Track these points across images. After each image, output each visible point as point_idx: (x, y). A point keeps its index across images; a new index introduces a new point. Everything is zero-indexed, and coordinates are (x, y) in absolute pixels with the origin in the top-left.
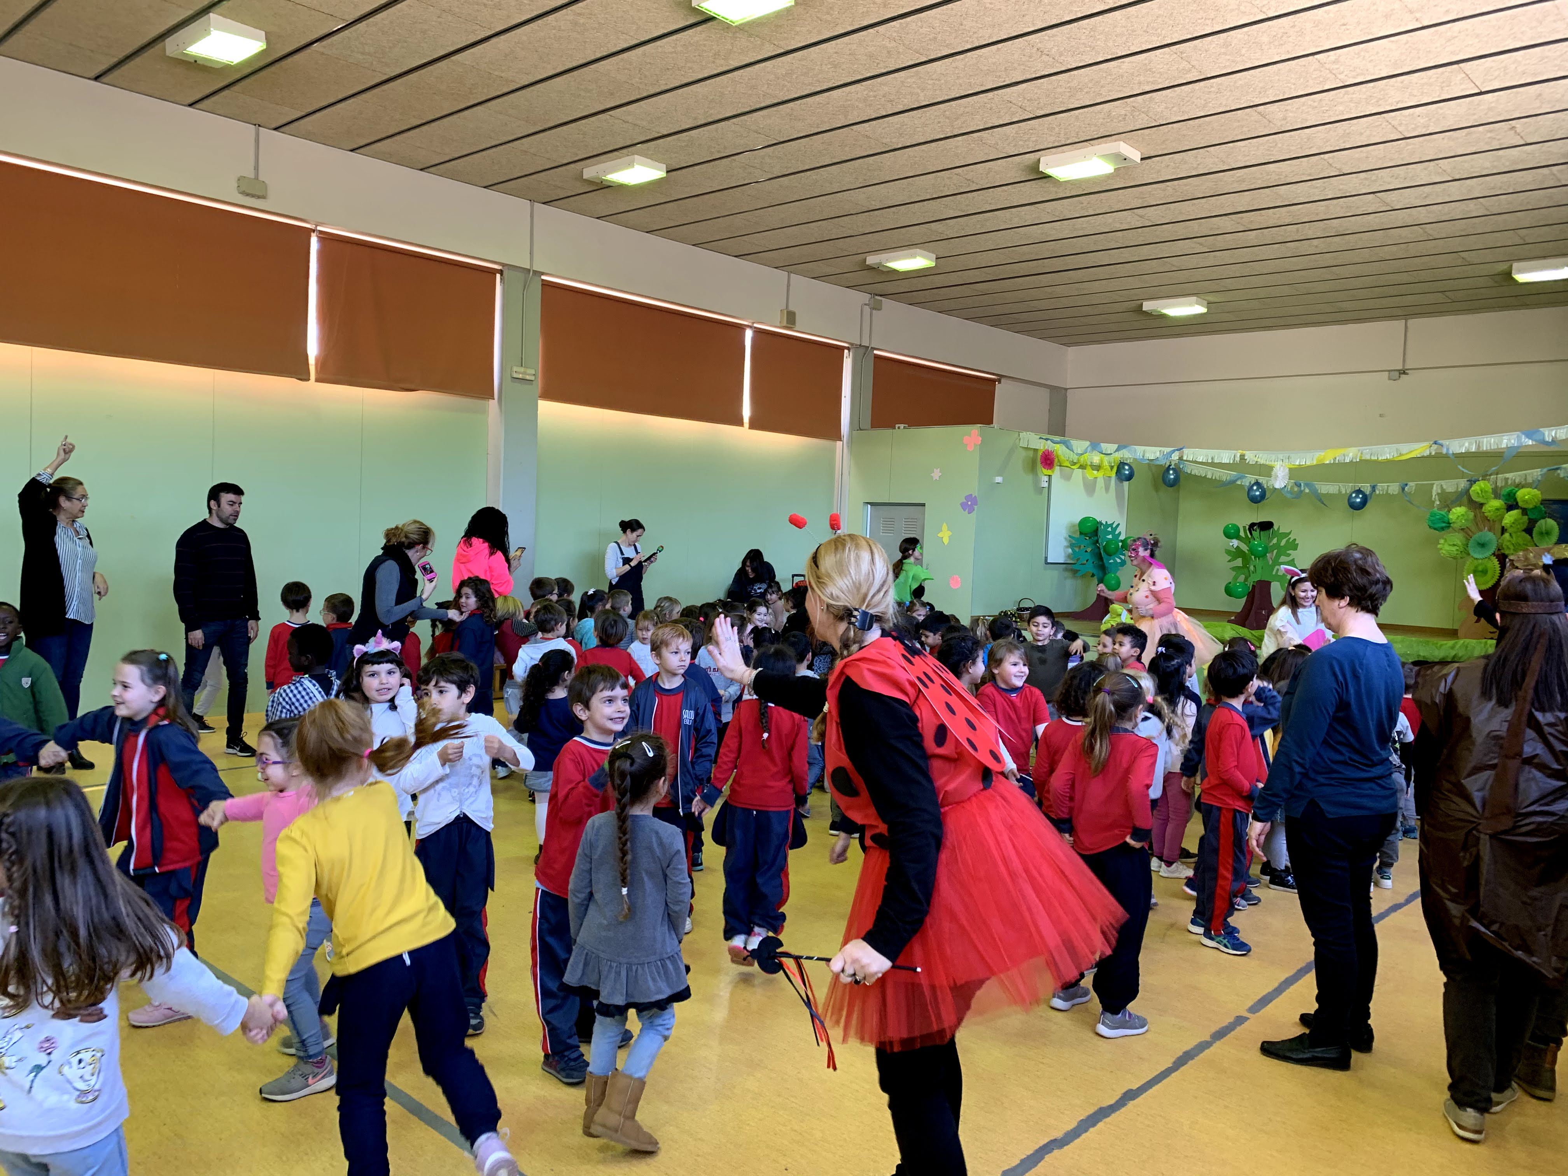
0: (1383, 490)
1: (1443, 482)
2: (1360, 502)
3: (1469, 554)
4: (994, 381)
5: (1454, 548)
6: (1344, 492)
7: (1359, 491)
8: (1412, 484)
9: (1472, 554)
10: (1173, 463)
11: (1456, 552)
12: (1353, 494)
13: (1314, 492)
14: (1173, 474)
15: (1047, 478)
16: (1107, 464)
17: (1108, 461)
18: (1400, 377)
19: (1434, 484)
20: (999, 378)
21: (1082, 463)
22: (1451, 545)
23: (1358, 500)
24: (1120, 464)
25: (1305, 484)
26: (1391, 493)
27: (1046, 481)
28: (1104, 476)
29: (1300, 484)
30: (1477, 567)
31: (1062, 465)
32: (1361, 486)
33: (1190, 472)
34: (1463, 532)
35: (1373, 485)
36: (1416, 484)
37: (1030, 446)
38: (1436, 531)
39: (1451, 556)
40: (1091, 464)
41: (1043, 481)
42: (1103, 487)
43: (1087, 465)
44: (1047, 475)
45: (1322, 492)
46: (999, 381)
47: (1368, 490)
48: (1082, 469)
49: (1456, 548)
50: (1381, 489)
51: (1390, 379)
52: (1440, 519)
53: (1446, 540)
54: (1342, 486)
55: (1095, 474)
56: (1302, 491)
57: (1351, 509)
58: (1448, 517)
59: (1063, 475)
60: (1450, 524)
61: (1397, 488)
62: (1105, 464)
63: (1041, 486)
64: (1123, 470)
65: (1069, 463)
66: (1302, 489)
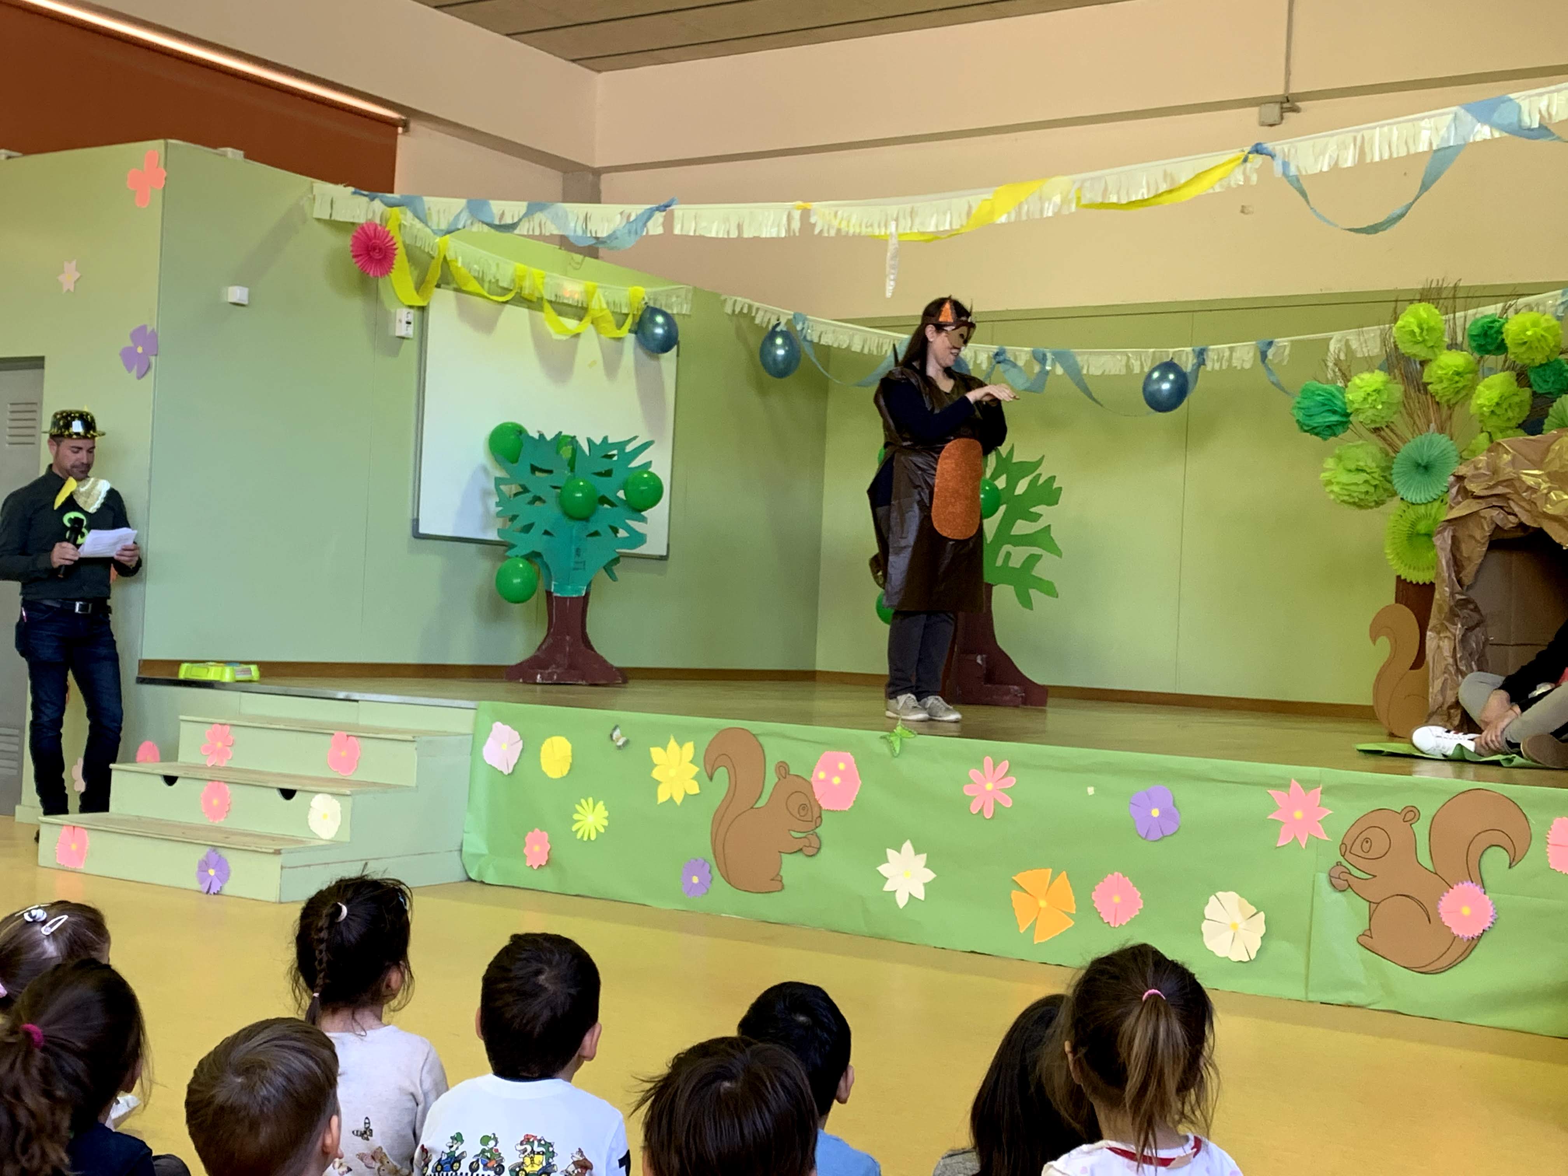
0: (1220, 360)
1: (1351, 335)
2: (1171, 392)
3: (1394, 494)
4: (392, 124)
5: (1361, 477)
6: (1137, 370)
7: (1169, 366)
8: (1283, 342)
9: (1402, 493)
10: (783, 321)
11: (1363, 488)
12: (1156, 375)
13: (1074, 372)
14: (783, 346)
15: (412, 315)
16: (604, 306)
17: (611, 300)
18: (1282, 118)
19: (1331, 338)
20: (403, 118)
21: (526, 292)
22: (1350, 471)
23: (1166, 386)
24: (645, 311)
25: (1054, 354)
26: (1239, 368)
27: (409, 323)
28: (598, 333)
29: (1044, 355)
30: (1413, 525)
31: (464, 288)
32: (1174, 353)
33: (816, 340)
34: (1379, 436)
35: (1197, 349)
36: (1292, 341)
37: (337, 217)
38: (1317, 434)
39: (1351, 500)
40: (553, 299)
41: (400, 321)
42: (595, 362)
43: (541, 299)
44: (411, 307)
45: (1090, 373)
46: (405, 125)
47: (1187, 362)
48: (529, 308)
49: (1364, 476)
50: (1216, 358)
51: (1262, 124)
52: (1324, 405)
53: (1340, 458)
54: (1130, 355)
55: (571, 324)
56: (1048, 372)
57: (1152, 410)
58: (1344, 397)
59: (465, 313)
60: (1348, 415)
61: (1251, 354)
62: (598, 304)
63: (398, 334)
64: (651, 325)
65: (483, 287)
66: (1048, 368)
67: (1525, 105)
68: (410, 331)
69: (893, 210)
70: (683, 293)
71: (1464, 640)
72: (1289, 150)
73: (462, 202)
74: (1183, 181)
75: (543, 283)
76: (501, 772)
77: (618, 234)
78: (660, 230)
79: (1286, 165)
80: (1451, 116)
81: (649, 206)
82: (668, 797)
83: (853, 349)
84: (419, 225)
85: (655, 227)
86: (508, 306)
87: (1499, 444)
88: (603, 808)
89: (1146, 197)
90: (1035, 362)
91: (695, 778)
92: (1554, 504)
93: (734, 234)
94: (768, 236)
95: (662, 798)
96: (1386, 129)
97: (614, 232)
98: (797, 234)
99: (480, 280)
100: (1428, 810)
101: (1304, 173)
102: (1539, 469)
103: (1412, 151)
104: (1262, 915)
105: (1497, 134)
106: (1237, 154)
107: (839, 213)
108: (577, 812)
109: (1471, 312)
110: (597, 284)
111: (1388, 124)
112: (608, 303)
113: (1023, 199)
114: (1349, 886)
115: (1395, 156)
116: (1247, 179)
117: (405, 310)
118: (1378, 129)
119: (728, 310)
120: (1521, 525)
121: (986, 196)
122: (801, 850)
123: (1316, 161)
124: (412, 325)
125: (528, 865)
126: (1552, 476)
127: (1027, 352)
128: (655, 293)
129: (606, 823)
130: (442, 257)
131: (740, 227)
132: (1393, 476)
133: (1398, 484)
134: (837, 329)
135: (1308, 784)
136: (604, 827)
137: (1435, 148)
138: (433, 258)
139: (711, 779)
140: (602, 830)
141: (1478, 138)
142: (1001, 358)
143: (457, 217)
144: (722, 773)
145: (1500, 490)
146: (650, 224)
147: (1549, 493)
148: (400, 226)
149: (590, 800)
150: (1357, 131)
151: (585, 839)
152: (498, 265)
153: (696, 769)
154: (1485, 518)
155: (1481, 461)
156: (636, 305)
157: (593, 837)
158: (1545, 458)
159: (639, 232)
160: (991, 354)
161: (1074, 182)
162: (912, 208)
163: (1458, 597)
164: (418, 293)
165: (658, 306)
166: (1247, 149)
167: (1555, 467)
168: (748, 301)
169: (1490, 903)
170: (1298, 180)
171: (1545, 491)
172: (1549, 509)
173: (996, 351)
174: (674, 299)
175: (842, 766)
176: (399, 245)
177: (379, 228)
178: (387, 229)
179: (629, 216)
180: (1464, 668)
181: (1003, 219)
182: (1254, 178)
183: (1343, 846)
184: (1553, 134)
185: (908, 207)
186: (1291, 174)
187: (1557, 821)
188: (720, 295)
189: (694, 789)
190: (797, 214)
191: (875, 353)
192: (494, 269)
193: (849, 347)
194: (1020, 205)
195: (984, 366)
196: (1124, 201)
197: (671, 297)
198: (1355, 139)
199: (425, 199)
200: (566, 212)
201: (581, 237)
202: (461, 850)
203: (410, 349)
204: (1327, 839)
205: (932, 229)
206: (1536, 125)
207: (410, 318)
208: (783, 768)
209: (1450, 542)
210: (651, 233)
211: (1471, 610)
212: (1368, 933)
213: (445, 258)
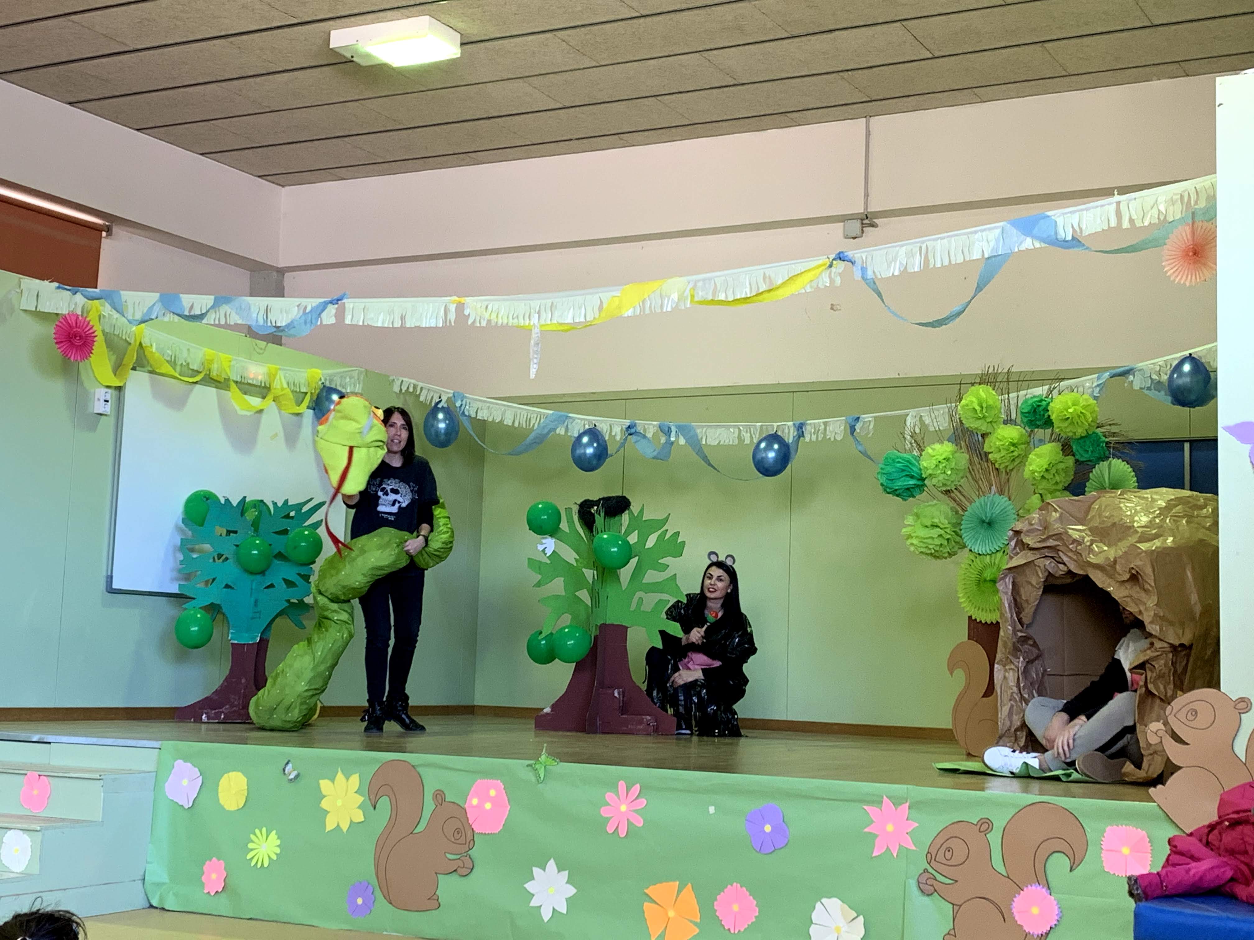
0: (817, 432)
1: (924, 411)
2: (776, 460)
3: (964, 546)
4: (97, 229)
5: (936, 532)
6: (747, 441)
7: (774, 438)
8: (867, 417)
9: (969, 544)
10: (444, 398)
11: (938, 542)
12: (763, 445)
13: (695, 443)
14: (444, 420)
15: (110, 395)
16: (285, 386)
17: (291, 381)
18: (863, 232)
19: (908, 415)
20: (107, 224)
21: (214, 374)
22: (926, 527)
23: (771, 455)
24: (322, 390)
25: (677, 427)
26: (832, 439)
27: (107, 401)
28: (279, 409)
29: (669, 428)
30: (981, 573)
31: (158, 371)
32: (778, 426)
33: (473, 415)
34: (949, 497)
35: (798, 423)
36: (875, 417)
37: (41, 308)
38: (898, 496)
39: (929, 552)
40: (239, 379)
41: (99, 400)
42: (276, 435)
43: (227, 380)
44: (108, 387)
45: (708, 443)
46: (109, 230)
47: (789, 435)
48: (216, 387)
49: (937, 531)
50: (813, 431)
51: (846, 237)
52: (903, 470)
53: (917, 516)
54: (741, 428)
55: (255, 402)
56: (672, 443)
57: (761, 475)
58: (919, 464)
59: (159, 394)
60: (923, 480)
61: (842, 427)
62: (280, 384)
63: (96, 411)
64: (327, 403)
65: (175, 369)
66: (673, 439)
67: (1060, 221)
68: (108, 409)
69: (535, 305)
70: (355, 374)
71: (1026, 671)
72: (866, 258)
73: (157, 295)
74: (780, 282)
75: (229, 366)
76: (182, 806)
77: (295, 323)
78: (333, 321)
79: (864, 270)
80: (999, 231)
81: (322, 300)
82: (336, 825)
83: (505, 423)
84: (116, 315)
85: (329, 317)
86: (198, 386)
87: (1049, 504)
88: (276, 837)
89: (749, 296)
90: (661, 434)
91: (359, 807)
92: (1096, 554)
93: (398, 324)
94: (427, 326)
95: (330, 825)
96: (946, 240)
97: (292, 322)
98: (453, 324)
99: (173, 363)
100: (999, 823)
101: (879, 277)
102: (1083, 525)
103: (967, 259)
104: (861, 918)
105: (1037, 245)
106: (824, 260)
107: (490, 307)
108: (253, 842)
109: (1022, 393)
110: (278, 367)
111: (948, 237)
112: (288, 383)
113: (646, 296)
114: (935, 890)
115: (953, 262)
116: (832, 281)
117: (104, 390)
118: (939, 241)
119: (396, 389)
120: (1070, 572)
121: (614, 294)
122: (455, 870)
123: (889, 266)
124: (109, 403)
125: (206, 891)
126: (1093, 531)
127: (654, 426)
128: (330, 375)
129: (278, 851)
130: (138, 344)
131: (403, 318)
132: (962, 532)
133: (967, 538)
134: (491, 406)
135: (897, 801)
136: (277, 854)
137: (986, 256)
138: (130, 344)
139: (375, 808)
140: (274, 857)
141: (1023, 248)
142: (633, 430)
143: (151, 308)
144: (384, 803)
145: (1051, 543)
146: (324, 315)
147: (1091, 544)
148: (100, 316)
149: (264, 830)
150: (923, 242)
151: (259, 865)
152: (188, 350)
153: (361, 799)
154: (1039, 567)
155: (1034, 518)
156: (314, 385)
157: (266, 865)
158: (1087, 515)
159: (314, 322)
160: (624, 427)
161: (689, 283)
162: (552, 303)
163: (1020, 634)
164: (115, 375)
165: (333, 386)
166: (832, 256)
167: (1096, 523)
168: (413, 381)
169: (1055, 903)
170: (874, 283)
171: (1088, 544)
172: (1092, 559)
173: (628, 424)
174: (348, 380)
175: (493, 793)
176: (99, 333)
177: (80, 318)
178: (88, 319)
179: (306, 307)
180: (1026, 696)
181: (628, 313)
182: (838, 281)
183: (929, 855)
184: (1084, 245)
185: (549, 302)
186: (868, 278)
187: (1108, 828)
188: (389, 376)
189: (359, 817)
190: (453, 308)
191: (524, 426)
192: (185, 354)
193: (501, 422)
194: (644, 301)
195: (618, 438)
196: (731, 299)
197: (345, 378)
198: (921, 248)
199: (122, 292)
200: (249, 304)
201: (263, 326)
202: (144, 879)
203: (107, 424)
204: (914, 848)
205: (570, 320)
206: (1069, 238)
207: (108, 398)
208: (439, 796)
209: (1011, 587)
210: (324, 323)
211: (1031, 645)
212: (952, 932)
213: (141, 344)
